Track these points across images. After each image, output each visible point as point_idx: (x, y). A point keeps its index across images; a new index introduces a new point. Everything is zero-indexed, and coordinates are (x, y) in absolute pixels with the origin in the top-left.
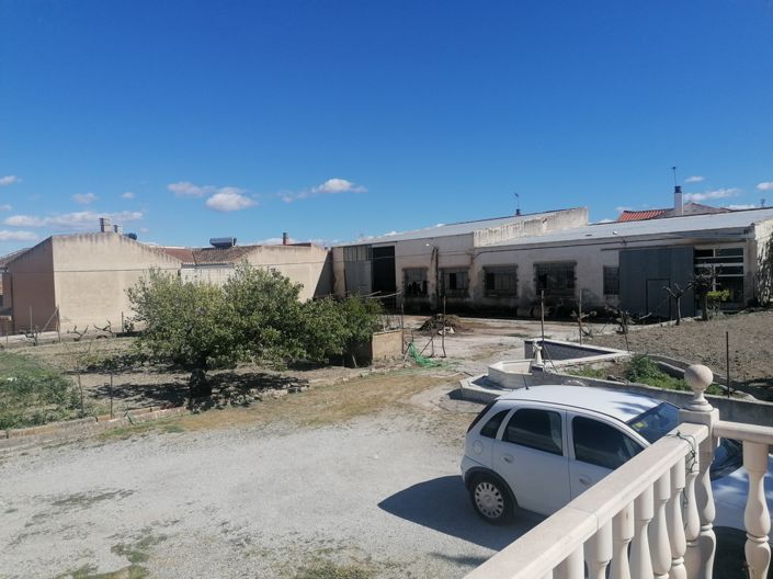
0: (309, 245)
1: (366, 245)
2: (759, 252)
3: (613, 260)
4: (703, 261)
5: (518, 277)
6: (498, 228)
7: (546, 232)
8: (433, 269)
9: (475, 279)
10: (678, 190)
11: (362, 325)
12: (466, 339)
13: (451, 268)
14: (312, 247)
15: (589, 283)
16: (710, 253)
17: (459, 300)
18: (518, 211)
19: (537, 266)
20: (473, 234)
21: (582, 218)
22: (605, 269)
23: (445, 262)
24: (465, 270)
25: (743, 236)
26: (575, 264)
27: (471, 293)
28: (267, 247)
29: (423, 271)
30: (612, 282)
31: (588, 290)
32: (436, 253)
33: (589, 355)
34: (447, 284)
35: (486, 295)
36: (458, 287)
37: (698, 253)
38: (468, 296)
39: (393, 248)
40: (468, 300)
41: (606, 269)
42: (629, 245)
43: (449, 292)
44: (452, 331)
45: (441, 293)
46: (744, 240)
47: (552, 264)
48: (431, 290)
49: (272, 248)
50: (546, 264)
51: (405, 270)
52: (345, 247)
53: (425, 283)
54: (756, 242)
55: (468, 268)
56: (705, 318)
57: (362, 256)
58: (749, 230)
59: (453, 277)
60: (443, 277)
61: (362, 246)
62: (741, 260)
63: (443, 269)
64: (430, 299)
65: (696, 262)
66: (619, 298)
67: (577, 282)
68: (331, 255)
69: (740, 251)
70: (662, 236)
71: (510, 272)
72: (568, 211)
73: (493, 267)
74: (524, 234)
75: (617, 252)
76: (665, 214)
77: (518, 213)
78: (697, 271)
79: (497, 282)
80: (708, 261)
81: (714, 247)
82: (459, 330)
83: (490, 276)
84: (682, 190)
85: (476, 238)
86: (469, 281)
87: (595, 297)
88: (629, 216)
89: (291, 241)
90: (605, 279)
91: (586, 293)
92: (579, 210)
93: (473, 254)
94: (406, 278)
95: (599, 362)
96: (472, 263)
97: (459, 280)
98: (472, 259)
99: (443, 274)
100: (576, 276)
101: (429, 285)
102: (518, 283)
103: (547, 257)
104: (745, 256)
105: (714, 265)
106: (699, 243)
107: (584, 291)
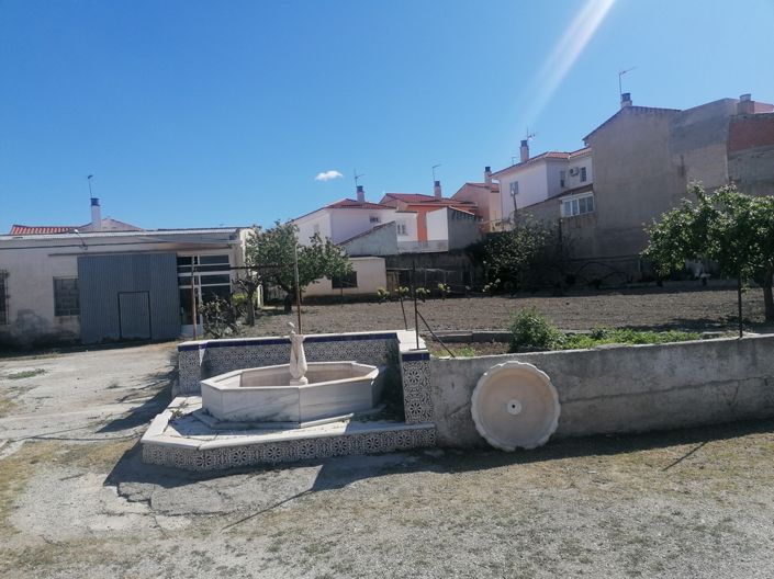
3: (68, 269)
4: (187, 270)
10: (94, 202)
15: (31, 302)
16: (188, 260)
22: (55, 281)
25: (230, 242)
26: (7, 275)
30: (66, 298)
31: (27, 312)
37: (181, 260)
41: (58, 284)
42: (90, 249)
46: (229, 247)
54: (241, 249)
58: (235, 235)
62: (228, 268)
65: (179, 271)
66: (79, 320)
69: (225, 258)
75: (74, 260)
78: (181, 281)
81: (199, 254)
84: (100, 202)
87: (42, 321)
90: (56, 295)
91: (25, 316)
100: (10, 292)
104: (231, 264)
105: (199, 274)
106: (180, 250)
107: (21, 313)
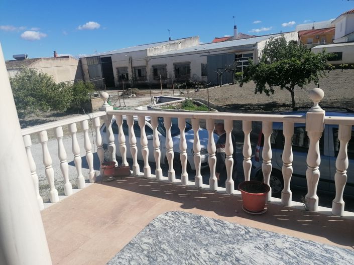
0: (68, 57)
1: (97, 56)
2: (259, 54)
4: (238, 60)
5: (167, 70)
6: (158, 47)
7: (181, 48)
8: (130, 68)
9: (149, 72)
10: (235, 27)
11: (85, 95)
12: (139, 99)
13: (138, 67)
14: (70, 58)
15: (196, 71)
16: (241, 56)
17: (143, 82)
18: (170, 38)
19: (175, 64)
20: (146, 50)
21: (197, 41)
23: (135, 64)
24: (144, 68)
25: (253, 48)
26: (190, 63)
27: (148, 78)
28: (44, 59)
29: (125, 68)
30: (204, 71)
31: (195, 74)
32: (131, 60)
33: (172, 101)
34: (137, 75)
35: (154, 79)
36: (142, 75)
37: (236, 56)
38: (146, 79)
39: (110, 57)
40: (146, 81)
41: (202, 65)
42: (211, 53)
43: (138, 78)
44: (135, 96)
45: (135, 79)
46: (253, 50)
47: (181, 63)
48: (130, 78)
49: (48, 59)
50: (178, 63)
51: (117, 69)
52: (87, 58)
53: (127, 74)
54: (258, 50)
55: (146, 67)
56: (233, 84)
57: (96, 62)
58: (255, 45)
59: (139, 71)
60: (135, 71)
61: (95, 57)
62: (252, 58)
63: (134, 68)
64: (130, 82)
65: (236, 60)
66: (207, 77)
67: (191, 71)
68: (80, 62)
69: (252, 55)
70: (223, 49)
71: (164, 67)
72: (190, 38)
73: (156, 66)
74: (170, 50)
76: (230, 39)
77: (170, 39)
79: (159, 72)
80: (241, 60)
81: (242, 53)
82: (138, 95)
83: (155, 70)
84: (237, 27)
85: (148, 52)
86: (146, 73)
87: (198, 77)
88: (217, 40)
89: (58, 55)
90: (202, 69)
91: (195, 76)
92: (196, 37)
93: (148, 59)
94: (118, 72)
95: (175, 103)
96: (147, 64)
97: (142, 73)
98: (147, 62)
99: (135, 70)
100: (191, 68)
101: (129, 75)
102: (168, 73)
103: (179, 60)
104: (254, 57)
105: (242, 61)
106: (237, 52)
107: (194, 75)
